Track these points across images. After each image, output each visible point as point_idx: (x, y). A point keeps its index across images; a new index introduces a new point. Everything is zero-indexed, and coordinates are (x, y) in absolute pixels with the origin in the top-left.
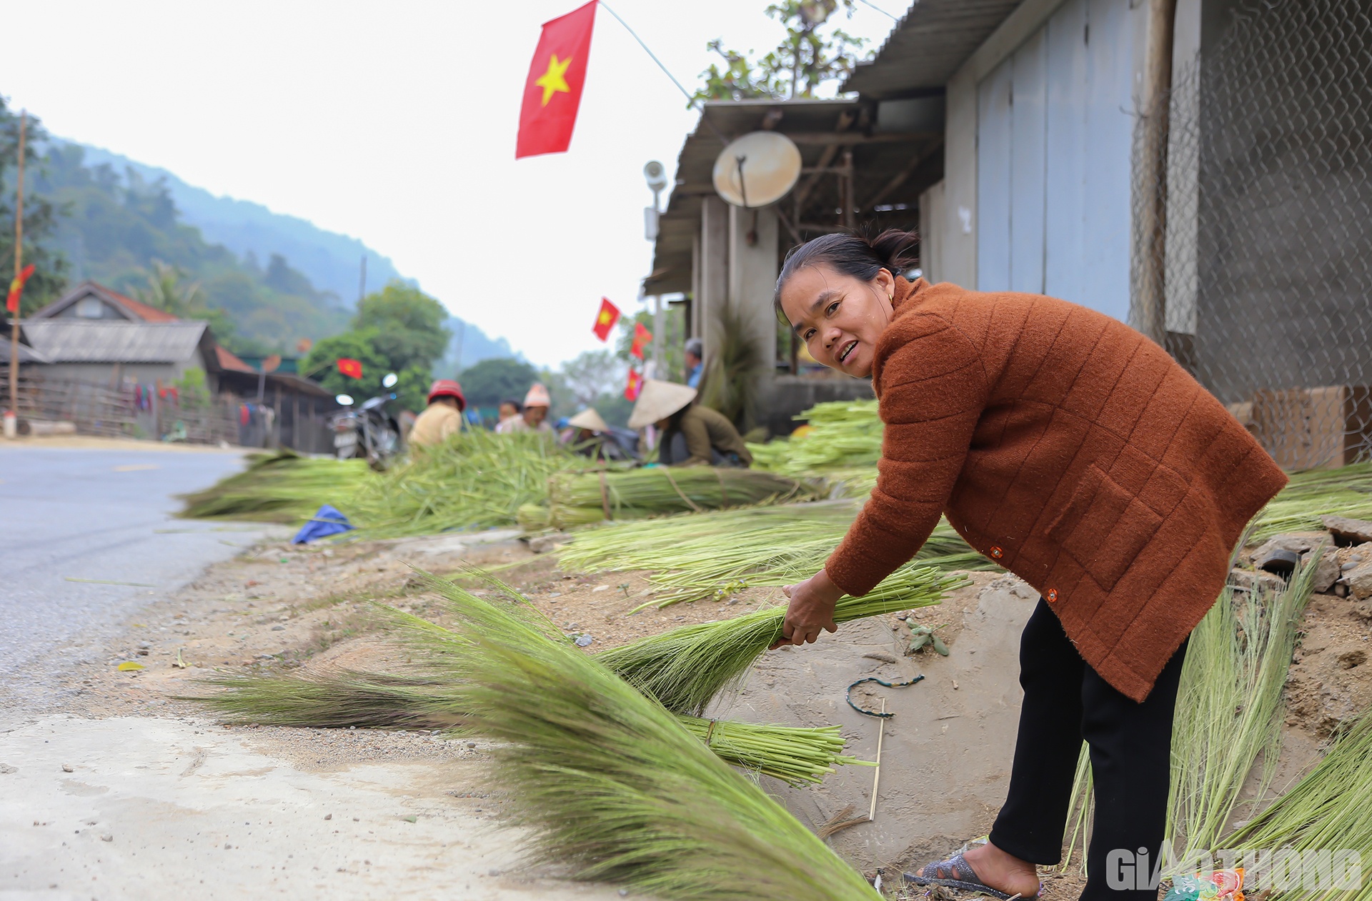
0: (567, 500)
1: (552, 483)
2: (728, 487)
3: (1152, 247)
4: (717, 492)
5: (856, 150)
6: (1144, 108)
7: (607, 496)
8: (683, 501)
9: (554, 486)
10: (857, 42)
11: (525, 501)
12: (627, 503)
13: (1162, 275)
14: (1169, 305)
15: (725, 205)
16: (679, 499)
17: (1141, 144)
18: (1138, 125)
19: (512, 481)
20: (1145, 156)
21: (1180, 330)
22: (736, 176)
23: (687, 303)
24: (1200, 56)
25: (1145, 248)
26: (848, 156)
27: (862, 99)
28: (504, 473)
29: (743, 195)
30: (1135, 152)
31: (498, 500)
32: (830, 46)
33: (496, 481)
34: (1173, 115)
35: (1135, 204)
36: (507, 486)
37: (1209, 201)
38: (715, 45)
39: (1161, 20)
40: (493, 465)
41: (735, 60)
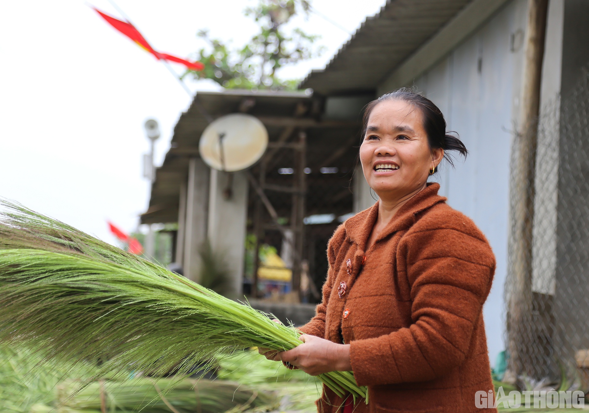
0: (72, 404)
1: (61, 390)
2: (202, 395)
3: (524, 230)
4: (193, 399)
5: (309, 132)
6: (520, 129)
7: (105, 401)
8: (166, 406)
9: (63, 393)
10: (311, 39)
11: (35, 401)
12: (120, 406)
13: (530, 251)
14: (535, 273)
15: (208, 169)
16: (162, 404)
17: (517, 154)
18: (515, 141)
19: (27, 384)
20: (520, 164)
21: (544, 291)
22: (217, 148)
23: (174, 234)
24: (560, 97)
25: (518, 232)
26: (303, 136)
27: (315, 95)
28: (21, 377)
29: (222, 160)
30: (513, 160)
31: (14, 399)
32: (291, 39)
33: (13, 383)
34: (540, 135)
35: (512, 197)
36: (22, 388)
37: (564, 202)
38: (203, 34)
39: (533, 67)
40: (11, 370)
41: (218, 46)
